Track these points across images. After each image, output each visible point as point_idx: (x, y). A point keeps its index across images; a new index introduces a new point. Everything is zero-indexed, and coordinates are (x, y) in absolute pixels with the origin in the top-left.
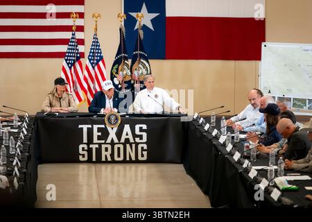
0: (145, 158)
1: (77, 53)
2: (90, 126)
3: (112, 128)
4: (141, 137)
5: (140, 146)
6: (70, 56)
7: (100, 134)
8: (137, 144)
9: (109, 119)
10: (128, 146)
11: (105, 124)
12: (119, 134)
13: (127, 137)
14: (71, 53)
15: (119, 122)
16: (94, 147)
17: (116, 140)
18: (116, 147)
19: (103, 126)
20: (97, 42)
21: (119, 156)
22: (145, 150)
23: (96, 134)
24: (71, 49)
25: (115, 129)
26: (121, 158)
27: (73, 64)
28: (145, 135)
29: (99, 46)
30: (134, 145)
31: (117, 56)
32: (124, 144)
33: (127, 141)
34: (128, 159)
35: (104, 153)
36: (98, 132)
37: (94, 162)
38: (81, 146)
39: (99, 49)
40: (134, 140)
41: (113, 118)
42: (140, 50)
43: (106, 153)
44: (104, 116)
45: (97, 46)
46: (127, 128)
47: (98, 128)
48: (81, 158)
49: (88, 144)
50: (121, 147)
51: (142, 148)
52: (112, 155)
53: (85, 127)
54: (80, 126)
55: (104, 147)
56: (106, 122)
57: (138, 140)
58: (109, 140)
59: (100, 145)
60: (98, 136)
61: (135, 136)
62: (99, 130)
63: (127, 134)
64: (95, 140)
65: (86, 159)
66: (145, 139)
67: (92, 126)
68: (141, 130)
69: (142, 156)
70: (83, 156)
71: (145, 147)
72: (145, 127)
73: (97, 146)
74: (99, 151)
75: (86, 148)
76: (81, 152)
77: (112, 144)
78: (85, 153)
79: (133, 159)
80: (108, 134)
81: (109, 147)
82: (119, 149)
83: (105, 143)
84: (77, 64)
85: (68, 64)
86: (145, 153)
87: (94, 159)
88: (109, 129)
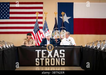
0: (64, 64)
1: (38, 28)
2: (40, 50)
3: (50, 51)
4: (62, 55)
5: (62, 59)
6: (36, 29)
7: (45, 54)
8: (60, 58)
9: (48, 47)
10: (57, 59)
11: (47, 50)
12: (53, 54)
13: (56, 55)
14: (36, 28)
15: (53, 48)
16: (42, 59)
17: (51, 57)
18: (52, 59)
19: (46, 50)
20: (46, 23)
21: (53, 63)
22: (64, 61)
23: (43, 54)
24: (36, 26)
25: (51, 52)
26: (54, 64)
27: (37, 32)
28: (64, 54)
29: (47, 25)
30: (59, 59)
31: (54, 29)
32: (55, 58)
33: (56, 57)
34: (57, 65)
35: (46, 62)
36: (44, 53)
37: (42, 66)
38: (36, 59)
39: (47, 26)
40: (59, 56)
41: (50, 47)
42: (63, 27)
43: (47, 62)
44: (46, 46)
45: (46, 25)
46: (56, 51)
47: (44, 51)
48: (37, 64)
49: (39, 58)
50: (54, 59)
51: (63, 60)
52: (50, 63)
53: (38, 51)
54: (36, 51)
55: (46, 59)
56: (47, 49)
57: (61, 56)
58: (48, 57)
59: (45, 58)
60: (44, 55)
61: (59, 55)
62: (44, 52)
63: (56, 54)
64: (43, 56)
65: (39, 64)
66: (64, 56)
67: (41, 51)
68: (62, 52)
69: (63, 63)
70: (38, 63)
71: (64, 59)
72: (64, 51)
73: (43, 59)
74: (44, 61)
75: (39, 60)
76: (36, 61)
77: (50, 58)
78: (38, 62)
79: (59, 64)
80: (48, 54)
81: (49, 59)
82: (53, 60)
83: (47, 58)
84: (38, 32)
85: (35, 32)
86: (64, 62)
87: (42, 65)
88: (49, 52)
